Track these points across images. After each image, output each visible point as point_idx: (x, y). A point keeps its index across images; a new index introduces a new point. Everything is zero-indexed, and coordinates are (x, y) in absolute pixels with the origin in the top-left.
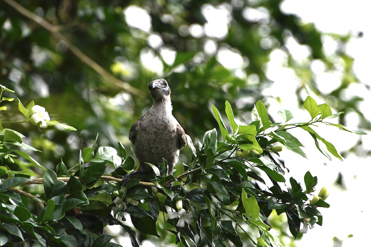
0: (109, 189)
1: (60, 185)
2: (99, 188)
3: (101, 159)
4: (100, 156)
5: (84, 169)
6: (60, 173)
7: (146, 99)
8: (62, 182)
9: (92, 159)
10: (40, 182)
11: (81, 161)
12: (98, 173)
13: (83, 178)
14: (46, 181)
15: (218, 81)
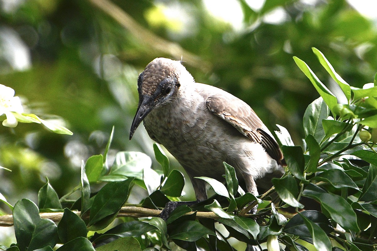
0: (138, 228)
1: (44, 228)
2: (119, 229)
3: (121, 176)
4: (119, 170)
5: (89, 195)
6: (45, 205)
7: (210, 74)
8: (49, 221)
9: (105, 177)
10: (8, 223)
11: (84, 181)
12: (116, 201)
13: (88, 212)
14: (18, 220)
15: (346, 40)
